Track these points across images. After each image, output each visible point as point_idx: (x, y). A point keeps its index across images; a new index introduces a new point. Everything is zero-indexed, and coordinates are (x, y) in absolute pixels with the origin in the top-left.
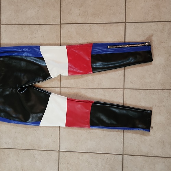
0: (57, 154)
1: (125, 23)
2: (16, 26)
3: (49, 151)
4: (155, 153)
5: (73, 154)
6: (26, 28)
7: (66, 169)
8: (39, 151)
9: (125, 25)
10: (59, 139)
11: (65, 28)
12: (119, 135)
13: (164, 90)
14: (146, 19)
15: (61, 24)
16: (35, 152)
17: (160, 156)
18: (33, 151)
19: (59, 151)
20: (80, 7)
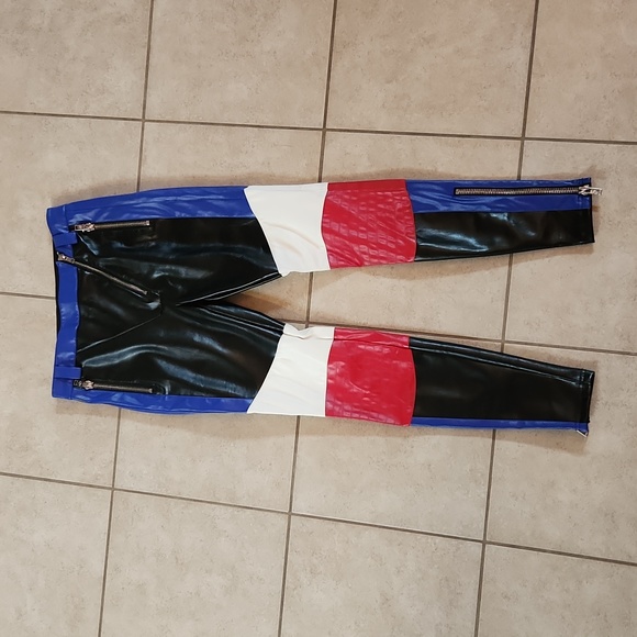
0: (282, 521)
1: (523, 138)
2: (188, 126)
3: (261, 512)
4: (583, 546)
5: (331, 525)
6: (220, 135)
7: (308, 569)
8: (230, 509)
9: (522, 144)
10: (293, 476)
11: (336, 143)
12: (476, 481)
13: (629, 354)
14: (588, 131)
15: (324, 130)
16: (219, 510)
17: (599, 557)
18: (214, 506)
19: (290, 514)
20: (388, 82)
